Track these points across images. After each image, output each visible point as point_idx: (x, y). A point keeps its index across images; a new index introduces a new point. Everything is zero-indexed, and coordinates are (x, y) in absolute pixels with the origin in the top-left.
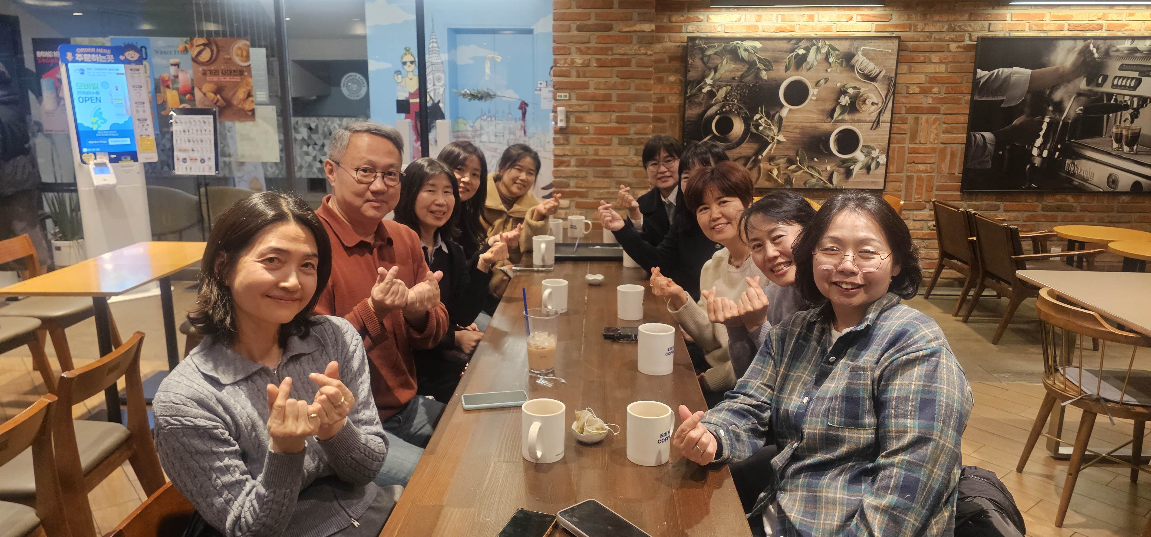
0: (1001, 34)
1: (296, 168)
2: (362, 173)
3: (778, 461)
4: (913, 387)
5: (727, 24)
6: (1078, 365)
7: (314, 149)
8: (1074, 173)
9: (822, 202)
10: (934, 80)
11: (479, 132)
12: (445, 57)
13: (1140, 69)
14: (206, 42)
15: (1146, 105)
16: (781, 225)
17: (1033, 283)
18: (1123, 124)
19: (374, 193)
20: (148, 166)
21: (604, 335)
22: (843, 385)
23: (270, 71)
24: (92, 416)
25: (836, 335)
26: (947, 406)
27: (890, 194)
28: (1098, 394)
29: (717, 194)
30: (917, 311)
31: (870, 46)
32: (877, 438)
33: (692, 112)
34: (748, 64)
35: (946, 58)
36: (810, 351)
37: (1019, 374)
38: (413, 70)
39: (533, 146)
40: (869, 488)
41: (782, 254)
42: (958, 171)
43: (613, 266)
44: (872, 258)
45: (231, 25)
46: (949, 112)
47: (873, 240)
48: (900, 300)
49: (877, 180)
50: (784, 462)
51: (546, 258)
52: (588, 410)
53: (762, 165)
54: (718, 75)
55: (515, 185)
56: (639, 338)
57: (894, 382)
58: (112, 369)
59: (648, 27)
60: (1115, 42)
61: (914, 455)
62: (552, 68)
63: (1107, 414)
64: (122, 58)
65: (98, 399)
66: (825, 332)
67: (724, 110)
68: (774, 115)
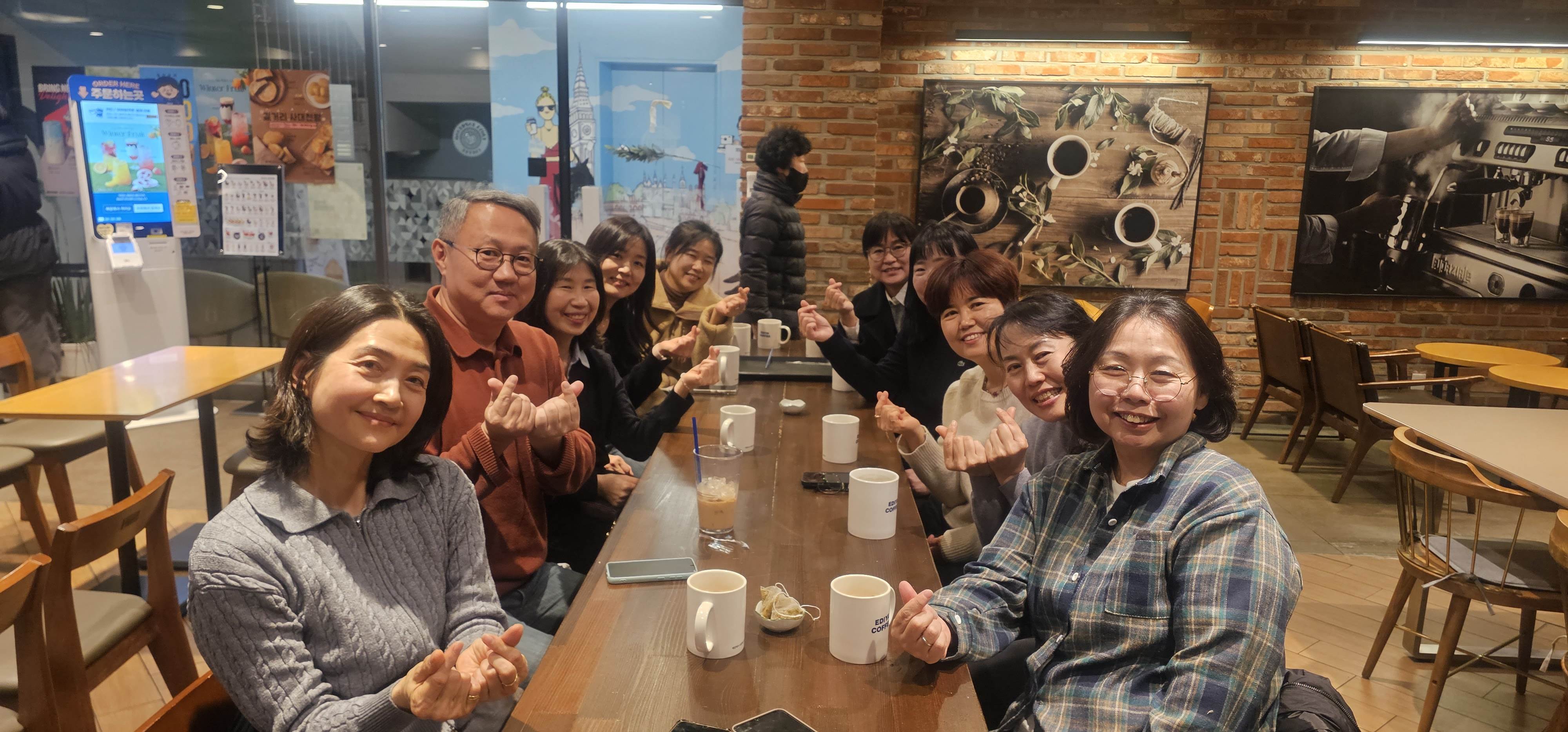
0: (1346, 84)
1: (389, 249)
2: (484, 256)
3: (1036, 659)
4: (1220, 563)
5: (977, 64)
6: (1446, 533)
7: (415, 223)
8: (1444, 272)
9: (1104, 305)
10: (1256, 143)
11: (639, 204)
12: (595, 101)
13: (1536, 133)
14: (271, 75)
15: (1541, 183)
16: (1046, 338)
17: (1386, 421)
18: (1510, 207)
19: (500, 283)
20: (186, 243)
21: (803, 483)
22: (1126, 559)
23: (356, 116)
24: (100, 585)
25: (1118, 489)
26: (1265, 590)
27: (1195, 297)
28: (1472, 573)
29: (968, 293)
30: (1227, 459)
31: (1170, 97)
32: (1170, 631)
33: (930, 181)
34: (1006, 118)
35: (1272, 115)
36: (1083, 511)
37: (1367, 544)
38: (552, 116)
39: (714, 223)
40: (1158, 701)
41: (1049, 377)
42: (1287, 266)
43: (819, 388)
44: (1169, 382)
45: (305, 53)
46: (1276, 187)
47: (1172, 358)
48: (1205, 443)
49: (1178, 277)
50: (1043, 661)
51: (727, 376)
52: (778, 586)
53: (1023, 254)
54: (965, 132)
55: (687, 277)
56: (850, 487)
57: (1195, 556)
58: (128, 520)
59: (870, 66)
60: (1499, 96)
61: (1220, 656)
62: (740, 118)
63: (1483, 600)
64: (154, 95)
65: (109, 561)
66: (1102, 484)
67: (973, 179)
68: (1040, 187)
